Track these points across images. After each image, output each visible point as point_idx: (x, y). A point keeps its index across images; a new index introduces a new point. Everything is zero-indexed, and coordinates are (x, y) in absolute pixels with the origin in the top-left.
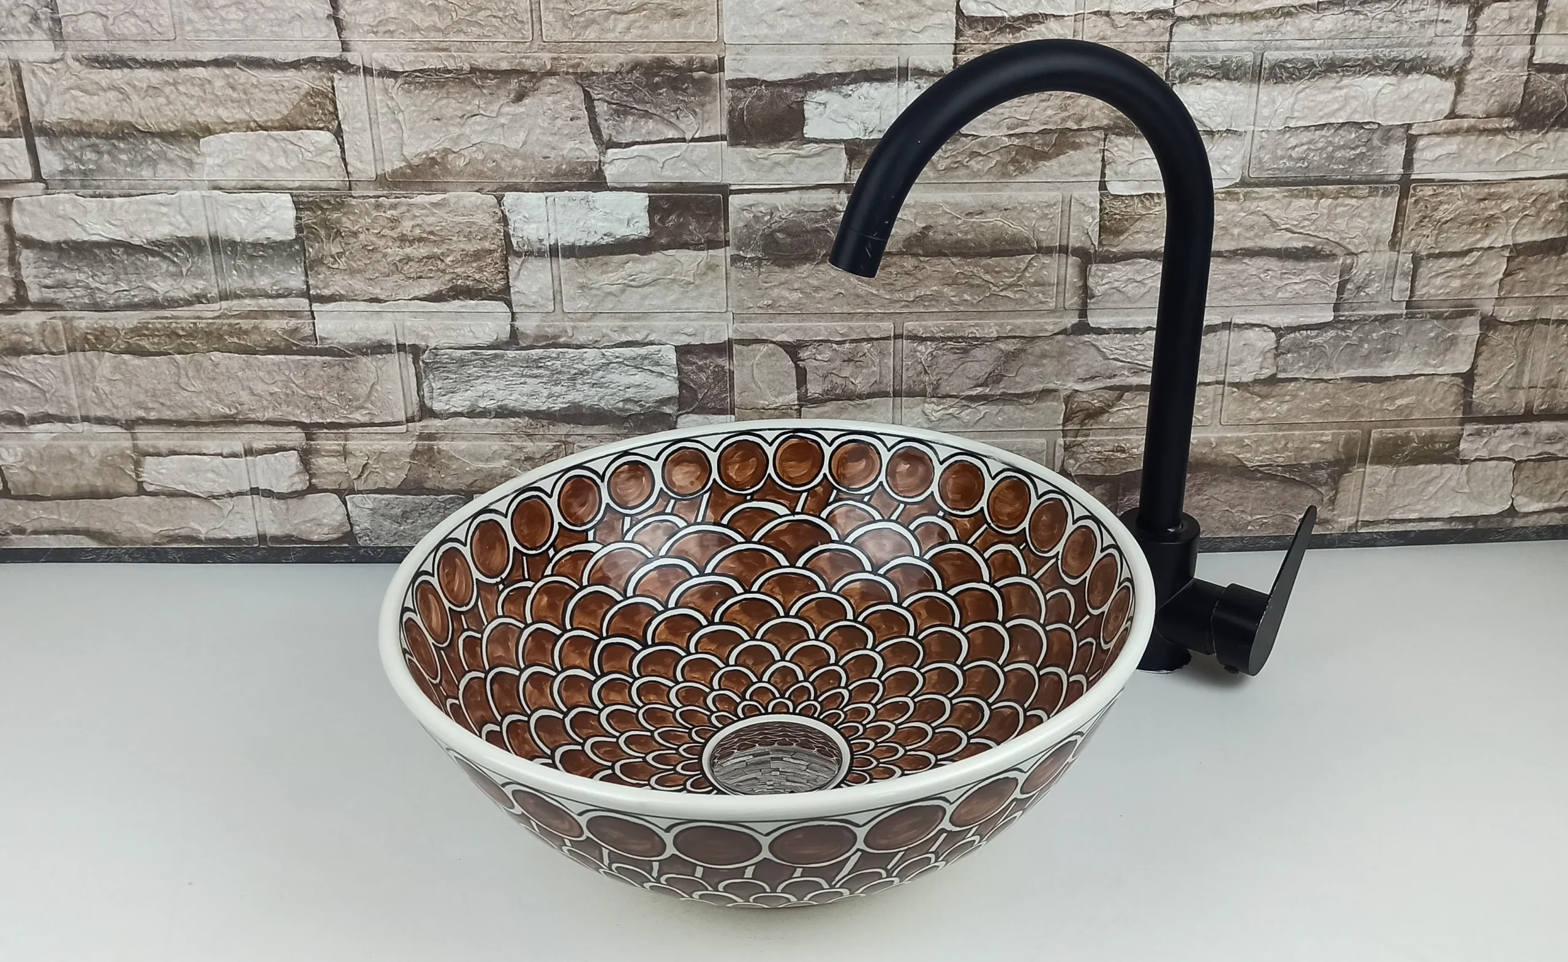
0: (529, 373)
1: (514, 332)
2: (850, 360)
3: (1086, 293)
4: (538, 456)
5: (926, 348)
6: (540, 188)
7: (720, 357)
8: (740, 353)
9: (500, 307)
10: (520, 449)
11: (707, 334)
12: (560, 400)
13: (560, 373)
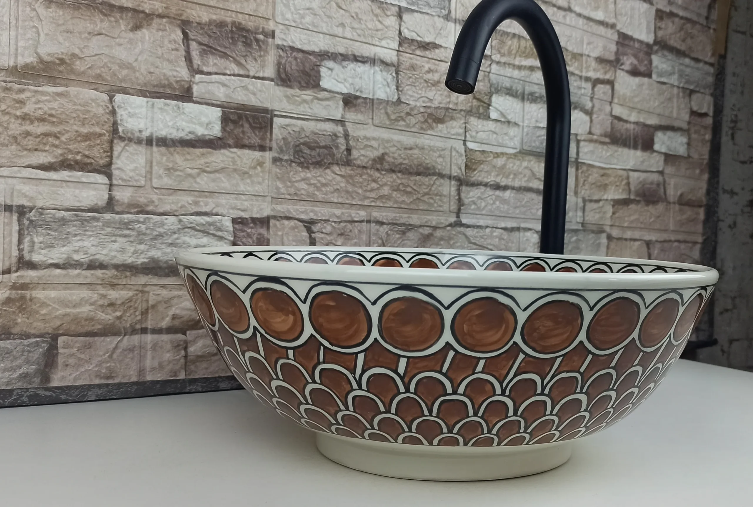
0: (120, 233)
1: (111, 200)
2: (342, 234)
3: (460, 202)
4: (119, 302)
5: (384, 229)
6: (143, 93)
7: (262, 227)
8: (275, 225)
9: (101, 179)
10: (104, 296)
11: (255, 210)
12: (143, 256)
13: (144, 234)
